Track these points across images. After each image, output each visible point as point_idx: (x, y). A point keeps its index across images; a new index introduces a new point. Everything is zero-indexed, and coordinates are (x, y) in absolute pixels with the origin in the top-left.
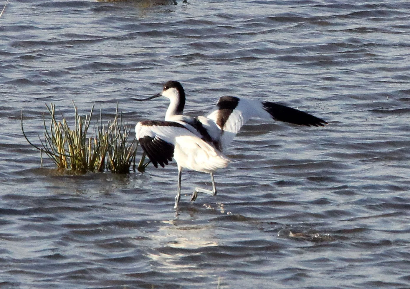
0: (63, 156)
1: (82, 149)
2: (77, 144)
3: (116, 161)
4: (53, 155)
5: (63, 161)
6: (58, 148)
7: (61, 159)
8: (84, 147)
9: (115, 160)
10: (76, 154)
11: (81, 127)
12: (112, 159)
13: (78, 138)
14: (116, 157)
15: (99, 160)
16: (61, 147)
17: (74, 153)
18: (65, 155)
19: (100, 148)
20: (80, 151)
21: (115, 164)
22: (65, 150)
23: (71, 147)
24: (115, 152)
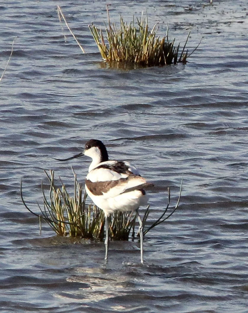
0: (62, 223)
1: (81, 216)
2: (77, 211)
3: (116, 228)
4: (53, 222)
5: (62, 228)
6: (57, 215)
7: (60, 226)
8: (83, 214)
9: (114, 227)
10: (75, 222)
11: (80, 195)
12: (112, 226)
13: (77, 205)
14: (116, 224)
15: (99, 227)
16: (60, 214)
17: (73, 220)
18: (64, 223)
19: (99, 215)
20: (80, 218)
21: (114, 231)
22: (64, 218)
23: (71, 214)
24: (114, 219)
